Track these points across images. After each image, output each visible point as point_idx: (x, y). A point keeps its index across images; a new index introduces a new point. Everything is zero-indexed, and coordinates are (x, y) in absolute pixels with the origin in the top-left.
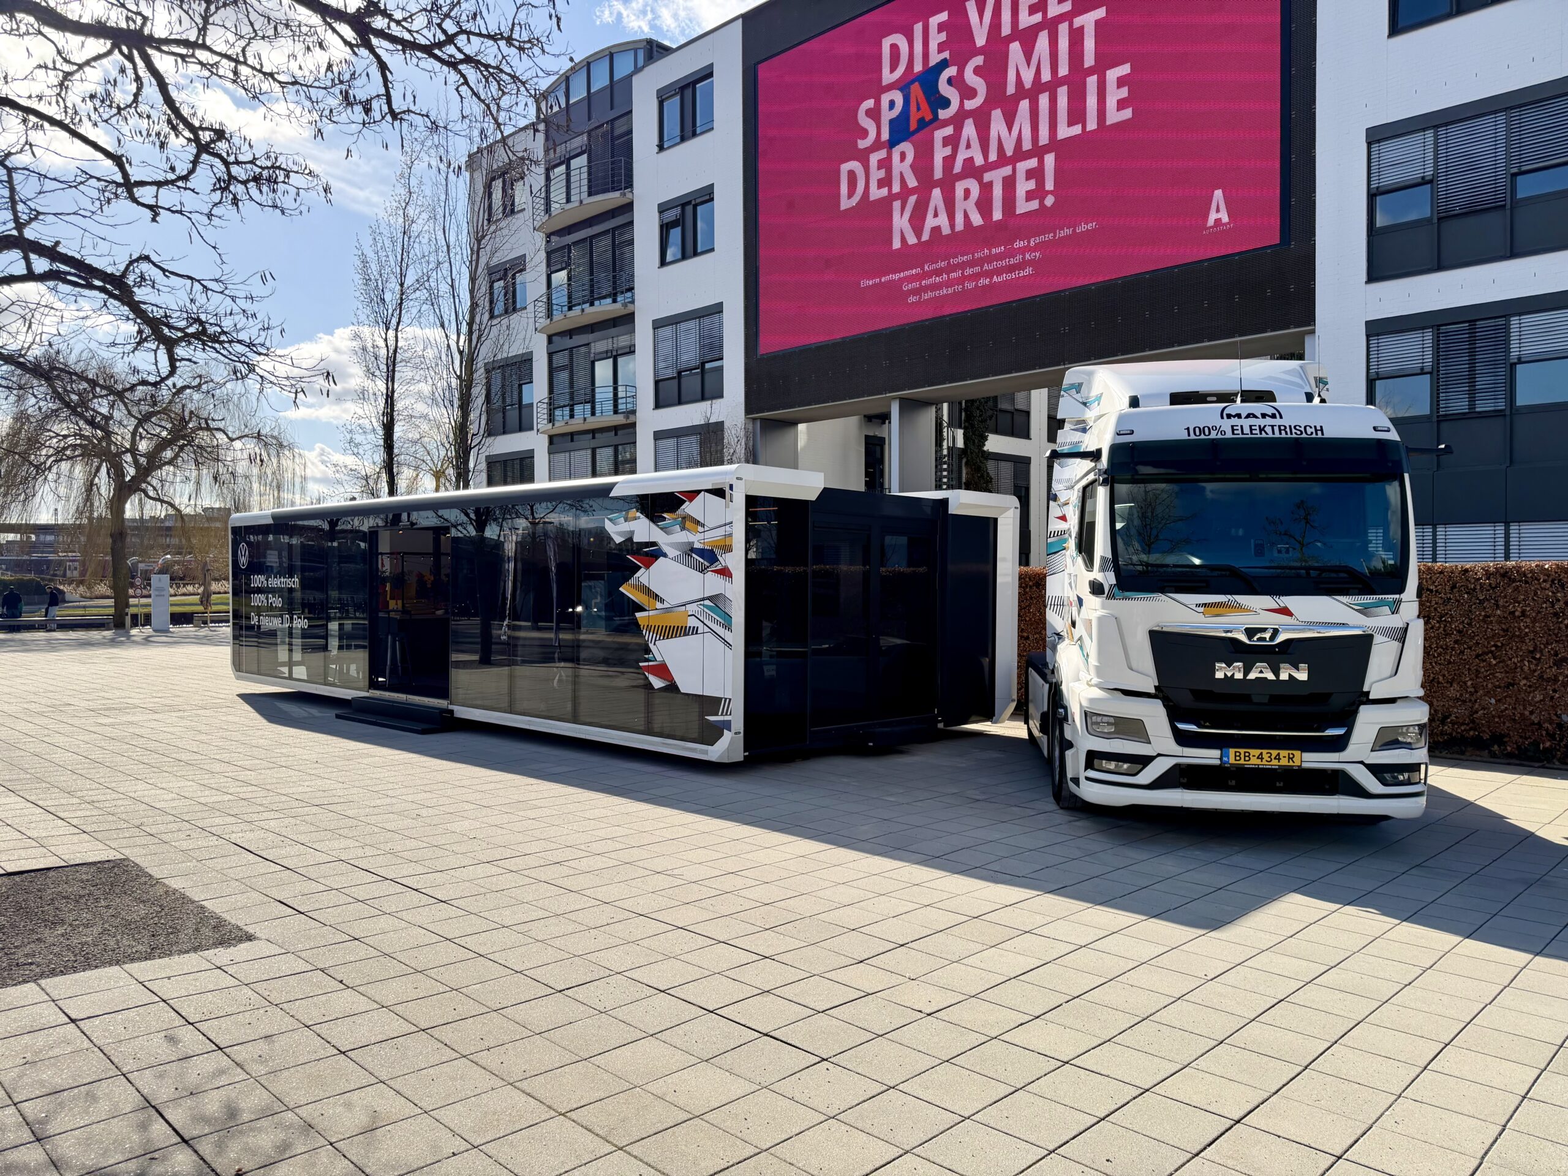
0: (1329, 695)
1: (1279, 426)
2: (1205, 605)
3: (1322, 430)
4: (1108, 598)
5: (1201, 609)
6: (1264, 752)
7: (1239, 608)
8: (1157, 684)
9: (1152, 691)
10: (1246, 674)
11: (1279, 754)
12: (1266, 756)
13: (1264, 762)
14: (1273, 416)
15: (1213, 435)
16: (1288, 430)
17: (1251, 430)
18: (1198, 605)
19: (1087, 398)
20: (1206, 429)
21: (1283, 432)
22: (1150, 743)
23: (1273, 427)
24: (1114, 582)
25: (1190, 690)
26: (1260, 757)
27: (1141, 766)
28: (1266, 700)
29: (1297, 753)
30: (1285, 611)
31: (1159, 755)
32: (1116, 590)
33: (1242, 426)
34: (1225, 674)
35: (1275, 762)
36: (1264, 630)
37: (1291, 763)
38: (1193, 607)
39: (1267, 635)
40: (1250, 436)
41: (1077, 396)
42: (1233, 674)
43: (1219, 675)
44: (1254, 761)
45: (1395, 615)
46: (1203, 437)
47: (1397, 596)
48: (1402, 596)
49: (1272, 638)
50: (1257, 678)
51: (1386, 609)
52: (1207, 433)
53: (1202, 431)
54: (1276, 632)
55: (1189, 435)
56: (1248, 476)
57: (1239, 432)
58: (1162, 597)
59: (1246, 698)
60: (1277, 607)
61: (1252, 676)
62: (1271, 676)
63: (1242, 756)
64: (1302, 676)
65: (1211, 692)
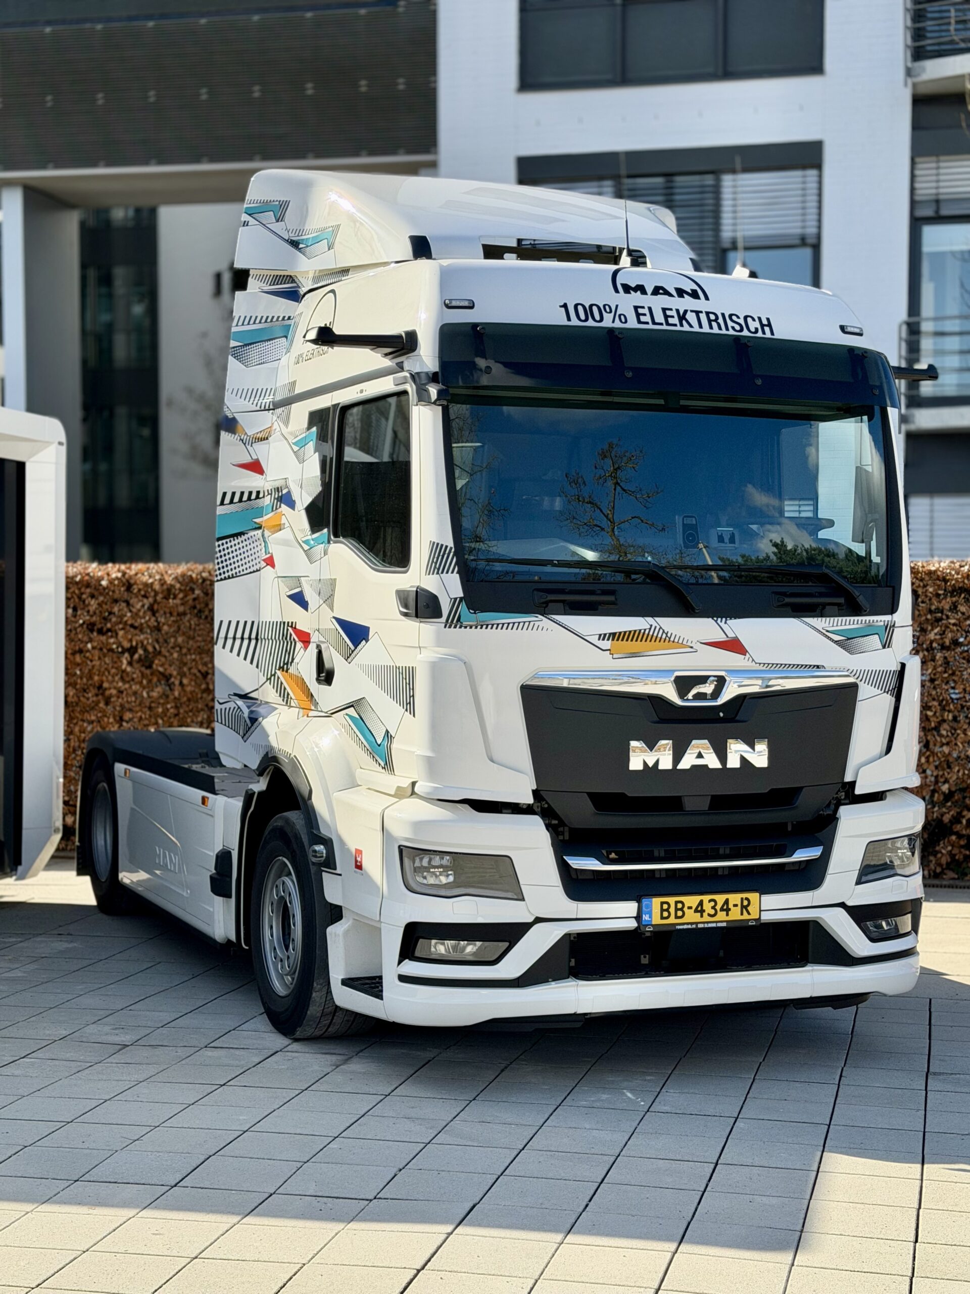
0: (798, 790)
1: (708, 313)
2: (613, 636)
3: (769, 325)
4: (448, 624)
5: (607, 644)
6: (706, 898)
7: (667, 640)
8: (535, 787)
9: (528, 799)
10: (677, 758)
11: (727, 902)
12: (707, 907)
13: (706, 918)
14: (694, 295)
15: (608, 322)
16: (721, 320)
17: (666, 317)
18: (602, 637)
19: (300, 232)
20: (595, 309)
21: (714, 324)
22: (523, 899)
23: (697, 313)
24: (460, 594)
25: (590, 794)
26: (700, 909)
27: (507, 944)
28: (705, 804)
29: (754, 896)
30: (734, 646)
31: (538, 920)
32: (463, 607)
33: (650, 309)
34: (645, 763)
35: (721, 916)
36: (703, 680)
37: (746, 916)
38: (594, 640)
39: (708, 688)
40: (665, 327)
41: (278, 227)
42: (657, 763)
43: (636, 764)
44: (691, 917)
45: (886, 650)
46: (591, 323)
47: (887, 618)
48: (896, 616)
49: (716, 694)
50: (694, 767)
51: (875, 641)
52: (597, 317)
53: (589, 312)
54: (721, 682)
55: (569, 319)
56: (662, 402)
57: (647, 318)
58: (543, 622)
59: (673, 804)
60: (721, 637)
61: (688, 762)
62: (712, 761)
63: (672, 910)
64: (760, 757)
65: (623, 795)
